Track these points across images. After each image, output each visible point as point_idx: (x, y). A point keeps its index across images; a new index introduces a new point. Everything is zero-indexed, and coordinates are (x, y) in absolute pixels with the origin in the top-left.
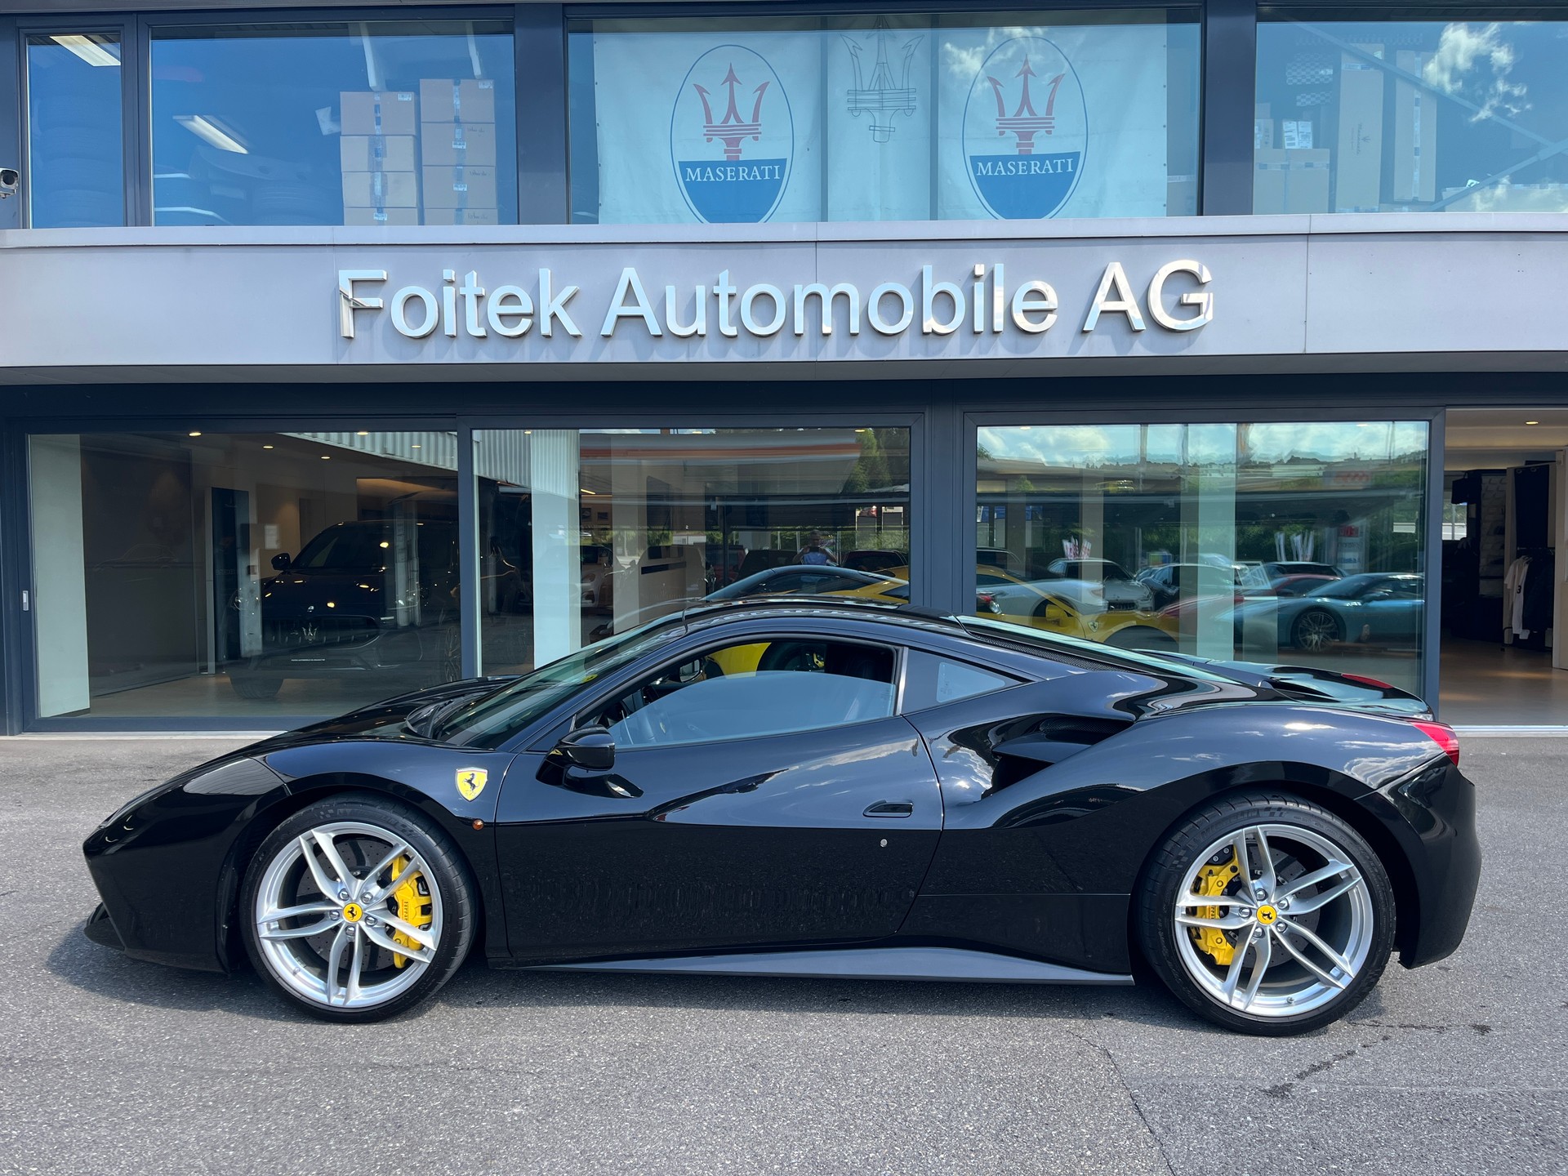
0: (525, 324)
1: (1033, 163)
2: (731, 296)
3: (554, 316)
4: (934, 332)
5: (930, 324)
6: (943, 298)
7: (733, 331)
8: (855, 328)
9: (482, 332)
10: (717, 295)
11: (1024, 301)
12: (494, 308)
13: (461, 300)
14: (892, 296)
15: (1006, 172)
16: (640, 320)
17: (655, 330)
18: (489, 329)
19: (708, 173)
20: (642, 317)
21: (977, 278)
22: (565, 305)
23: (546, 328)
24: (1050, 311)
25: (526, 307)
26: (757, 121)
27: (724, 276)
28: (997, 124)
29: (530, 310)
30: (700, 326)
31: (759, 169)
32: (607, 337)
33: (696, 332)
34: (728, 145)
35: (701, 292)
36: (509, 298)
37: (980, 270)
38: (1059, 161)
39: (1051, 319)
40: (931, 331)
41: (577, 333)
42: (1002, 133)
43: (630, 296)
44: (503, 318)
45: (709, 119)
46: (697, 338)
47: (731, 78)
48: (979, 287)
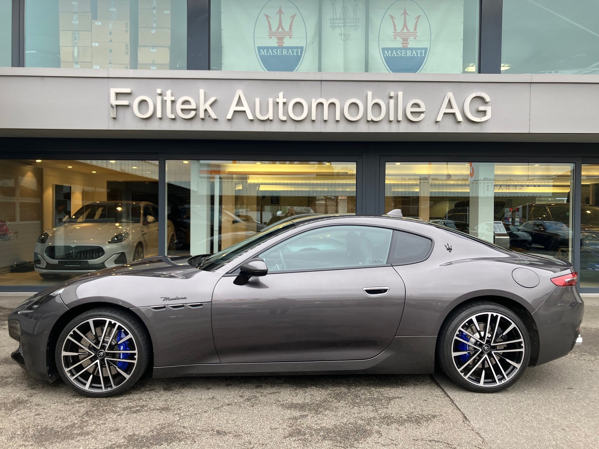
0: (193, 113)
1: (408, 51)
2: (284, 103)
3: (206, 110)
4: (372, 121)
5: (370, 117)
6: (376, 106)
7: (284, 118)
8: (338, 118)
9: (173, 117)
10: (278, 103)
11: (411, 108)
12: (179, 106)
13: (164, 102)
14: (354, 104)
15: (397, 55)
16: (244, 113)
17: (250, 117)
18: (176, 115)
19: (270, 52)
20: (245, 112)
21: (391, 97)
22: (211, 105)
23: (202, 115)
24: (423, 112)
25: (193, 106)
26: (291, 30)
27: (281, 94)
28: (393, 34)
29: (195, 108)
30: (270, 116)
31: (292, 50)
32: (229, 120)
33: (269, 118)
34: (278, 40)
35: (271, 101)
36: (186, 102)
37: (392, 94)
38: (419, 51)
39: (422, 116)
40: (371, 120)
41: (215, 117)
42: (395, 38)
43: (239, 103)
44: (183, 111)
45: (270, 29)
46: (269, 121)
47: (280, 12)
48: (392, 102)
